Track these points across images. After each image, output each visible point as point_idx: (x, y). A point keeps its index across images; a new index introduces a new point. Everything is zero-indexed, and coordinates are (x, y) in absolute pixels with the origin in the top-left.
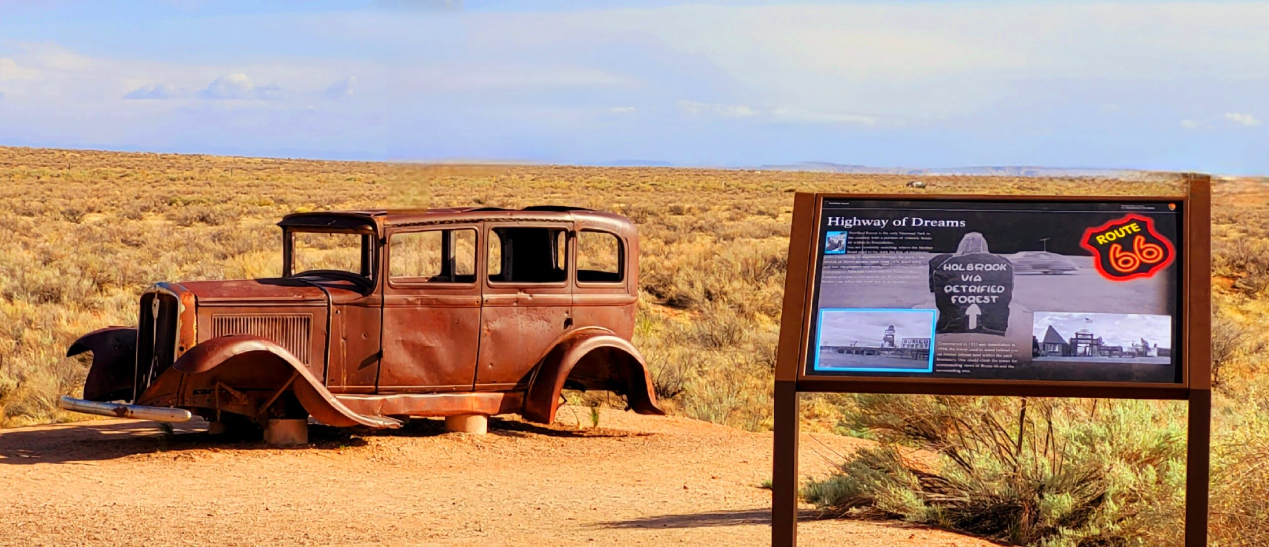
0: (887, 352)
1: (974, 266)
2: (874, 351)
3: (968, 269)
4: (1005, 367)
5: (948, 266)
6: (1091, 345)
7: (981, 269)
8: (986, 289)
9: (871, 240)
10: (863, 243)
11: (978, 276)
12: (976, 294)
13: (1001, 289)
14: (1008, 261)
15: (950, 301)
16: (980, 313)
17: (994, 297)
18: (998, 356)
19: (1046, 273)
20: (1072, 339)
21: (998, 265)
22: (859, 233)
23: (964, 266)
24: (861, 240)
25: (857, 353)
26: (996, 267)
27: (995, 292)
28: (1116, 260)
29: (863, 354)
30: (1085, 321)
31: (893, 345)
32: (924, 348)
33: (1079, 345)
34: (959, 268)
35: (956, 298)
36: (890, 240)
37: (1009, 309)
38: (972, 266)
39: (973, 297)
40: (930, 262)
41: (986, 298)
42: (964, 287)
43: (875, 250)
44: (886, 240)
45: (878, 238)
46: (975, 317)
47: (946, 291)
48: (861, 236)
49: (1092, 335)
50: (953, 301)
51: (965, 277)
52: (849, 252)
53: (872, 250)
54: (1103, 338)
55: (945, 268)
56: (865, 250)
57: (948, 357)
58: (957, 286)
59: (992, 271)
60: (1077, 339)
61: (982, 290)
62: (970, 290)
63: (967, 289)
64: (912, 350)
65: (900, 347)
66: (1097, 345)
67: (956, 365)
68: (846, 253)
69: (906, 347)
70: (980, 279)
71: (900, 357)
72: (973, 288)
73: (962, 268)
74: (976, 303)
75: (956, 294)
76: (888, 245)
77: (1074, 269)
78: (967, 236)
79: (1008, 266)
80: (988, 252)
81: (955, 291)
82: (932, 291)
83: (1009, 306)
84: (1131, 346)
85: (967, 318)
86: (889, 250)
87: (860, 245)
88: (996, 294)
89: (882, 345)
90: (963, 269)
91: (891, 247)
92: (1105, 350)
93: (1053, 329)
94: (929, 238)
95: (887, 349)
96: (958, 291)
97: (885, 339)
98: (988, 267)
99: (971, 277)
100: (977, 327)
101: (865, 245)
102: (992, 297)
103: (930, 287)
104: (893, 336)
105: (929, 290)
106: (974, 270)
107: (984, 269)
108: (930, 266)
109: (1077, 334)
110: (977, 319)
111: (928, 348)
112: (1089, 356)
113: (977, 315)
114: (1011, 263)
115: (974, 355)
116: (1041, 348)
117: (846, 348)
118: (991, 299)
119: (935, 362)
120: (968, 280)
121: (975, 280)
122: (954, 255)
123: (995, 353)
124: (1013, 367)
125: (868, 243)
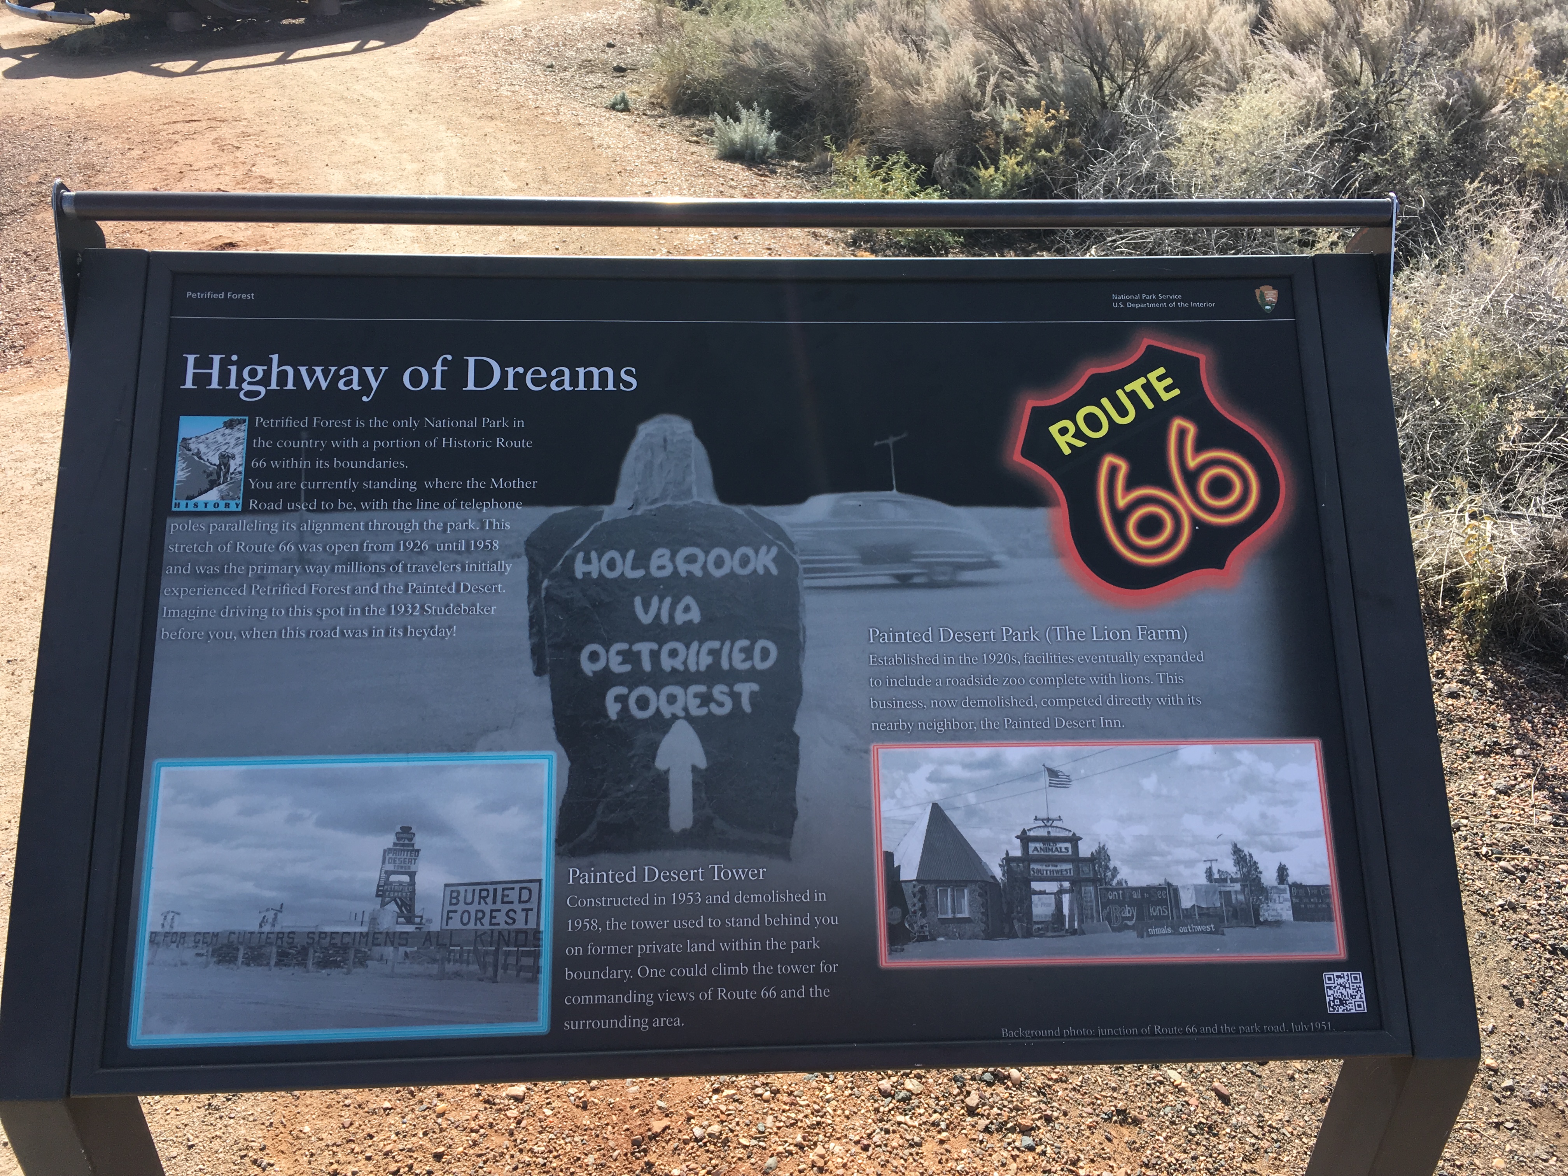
0: (389, 951)
1: (673, 559)
2: (345, 948)
3: (655, 573)
4: (800, 994)
5: (587, 561)
6: (1076, 883)
7: (696, 569)
8: (715, 654)
9: (329, 454)
10: (304, 464)
11: (688, 600)
12: (684, 678)
13: (765, 654)
14: (779, 533)
15: (602, 711)
16: (702, 763)
17: (745, 689)
18: (773, 944)
19: (904, 582)
20: (1009, 860)
21: (750, 551)
22: (288, 422)
23: (641, 561)
24: (296, 454)
25: (283, 959)
26: (745, 561)
27: (747, 665)
28: (1120, 518)
29: (303, 964)
30: (1045, 779)
31: (409, 921)
32: (520, 925)
33: (1036, 886)
34: (626, 568)
35: (618, 699)
36: (394, 454)
37: (796, 739)
38: (665, 561)
39: (677, 690)
40: (530, 544)
41: (719, 691)
42: (644, 648)
43: (345, 495)
44: (382, 454)
45: (354, 443)
46: (688, 777)
47: (588, 668)
48: (294, 434)
49: (1074, 840)
50: (613, 709)
51: (646, 606)
52: (253, 504)
53: (331, 496)
54: (1111, 849)
55: (579, 569)
56: (310, 495)
57: (599, 962)
58: (624, 646)
59: (732, 575)
60: (1027, 858)
61: (706, 661)
62: (667, 663)
63: (655, 656)
64: (479, 936)
65: (435, 927)
66: (1095, 881)
67: (631, 997)
68: (245, 510)
69: (455, 924)
70: (695, 615)
71: (434, 969)
72: (673, 654)
73: (634, 567)
74: (689, 718)
75: (620, 679)
76: (386, 475)
77: (991, 564)
78: (647, 430)
79: (781, 551)
80: (715, 502)
81: (618, 667)
82: (538, 672)
83: (797, 729)
84: (1203, 880)
85: (661, 782)
86: (390, 496)
87: (294, 475)
88: (751, 675)
89: (374, 920)
90: (639, 573)
91: (396, 484)
92: (1121, 903)
93: (946, 819)
94: (522, 444)
95: (393, 938)
96: (627, 668)
97: (383, 891)
98: (719, 563)
99: (668, 601)
100: (696, 821)
101: (313, 474)
102: (738, 687)
103: (534, 652)
104: (412, 875)
105: (528, 666)
106: (676, 571)
107: (704, 567)
108: (531, 560)
109: (1025, 839)
110: (695, 785)
111: (532, 925)
112: (1074, 932)
113: (694, 769)
114: (791, 545)
115: (695, 948)
116: (913, 903)
117: (246, 938)
118: (736, 697)
119: (559, 989)
120: (658, 616)
121: (680, 618)
122: (608, 513)
123: (762, 934)
124: (824, 993)
125: (319, 464)
